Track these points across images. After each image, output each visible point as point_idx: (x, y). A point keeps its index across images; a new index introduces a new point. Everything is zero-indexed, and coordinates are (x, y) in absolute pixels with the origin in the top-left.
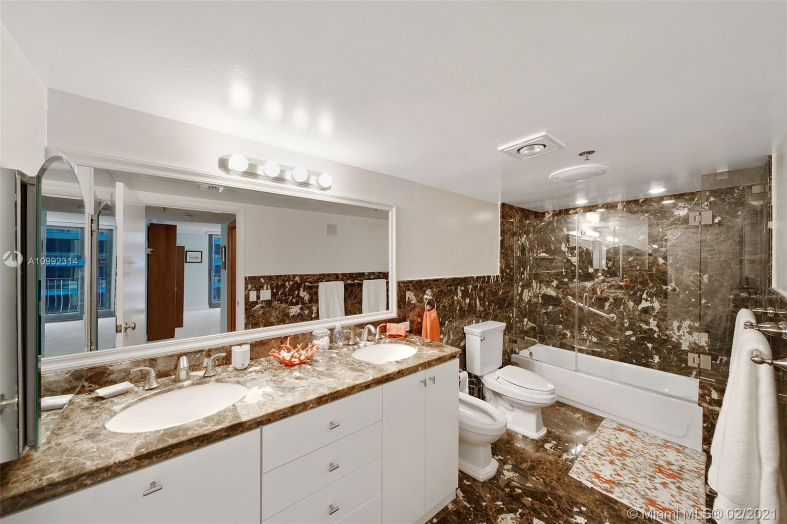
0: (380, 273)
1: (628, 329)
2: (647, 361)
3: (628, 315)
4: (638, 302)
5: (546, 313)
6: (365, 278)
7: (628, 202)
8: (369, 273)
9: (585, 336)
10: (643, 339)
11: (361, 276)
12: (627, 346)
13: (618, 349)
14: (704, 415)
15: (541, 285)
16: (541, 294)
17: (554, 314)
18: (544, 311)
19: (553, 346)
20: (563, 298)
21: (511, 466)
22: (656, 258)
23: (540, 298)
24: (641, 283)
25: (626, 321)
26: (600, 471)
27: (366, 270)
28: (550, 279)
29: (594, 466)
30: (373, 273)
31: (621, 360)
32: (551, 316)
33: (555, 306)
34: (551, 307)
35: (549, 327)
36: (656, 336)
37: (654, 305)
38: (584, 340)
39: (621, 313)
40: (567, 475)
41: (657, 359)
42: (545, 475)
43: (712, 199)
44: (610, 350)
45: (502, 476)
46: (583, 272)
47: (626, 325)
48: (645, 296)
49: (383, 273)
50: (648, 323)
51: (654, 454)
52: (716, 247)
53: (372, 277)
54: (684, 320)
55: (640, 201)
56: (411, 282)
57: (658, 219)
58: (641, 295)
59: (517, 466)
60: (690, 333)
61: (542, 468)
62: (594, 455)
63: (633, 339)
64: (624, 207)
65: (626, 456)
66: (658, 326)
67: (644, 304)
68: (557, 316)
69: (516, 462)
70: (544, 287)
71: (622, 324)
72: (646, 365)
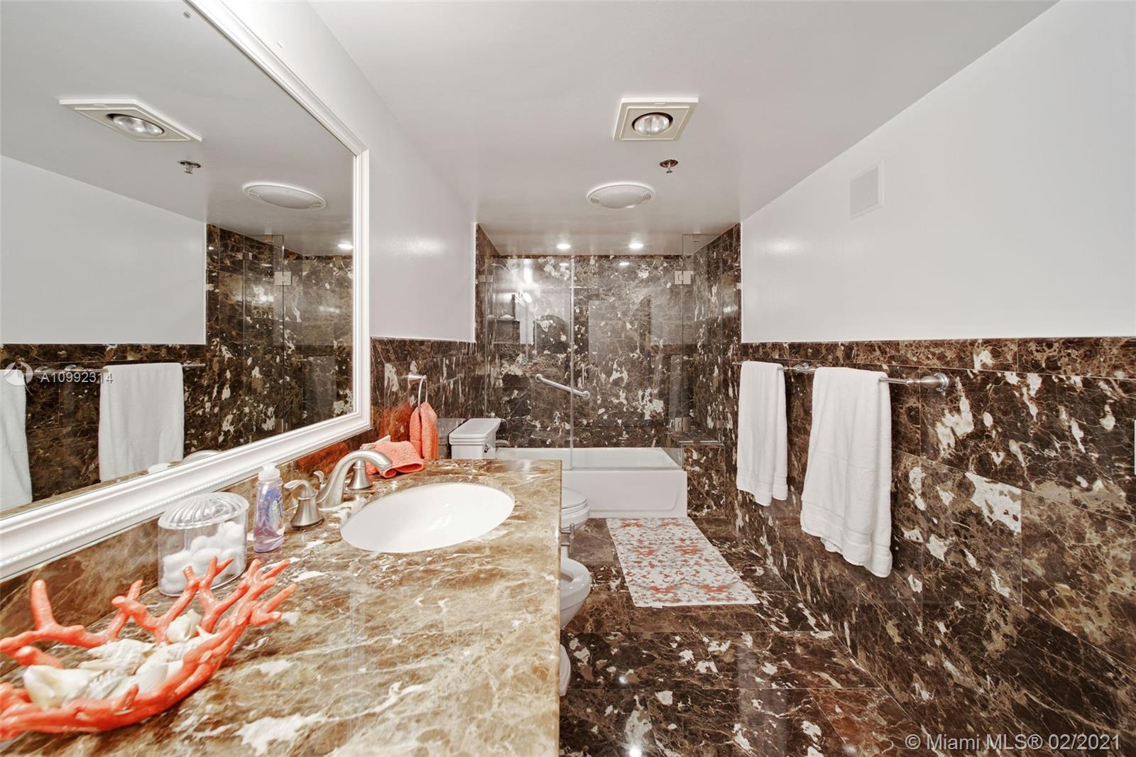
0: (158, 347)
1: (600, 407)
2: (618, 440)
3: (601, 389)
4: (609, 374)
5: (509, 402)
6: (107, 359)
7: (600, 257)
8: (120, 346)
9: (557, 424)
10: (614, 415)
11: (95, 355)
12: (600, 427)
13: (591, 433)
14: (689, 479)
15: (503, 361)
16: (501, 374)
17: (521, 400)
18: (506, 399)
19: (519, 447)
20: (532, 377)
21: (576, 640)
22: (625, 323)
23: (501, 381)
24: (611, 352)
25: (598, 397)
26: (653, 582)
27: (111, 338)
28: (514, 352)
29: (644, 579)
30: (136, 348)
31: (595, 446)
32: (516, 404)
33: (520, 389)
34: (516, 392)
35: (514, 421)
36: (625, 410)
37: (623, 375)
38: (556, 430)
39: (594, 388)
40: (633, 607)
41: (625, 436)
42: (618, 624)
43: (665, 265)
44: (584, 435)
45: (579, 664)
46: (555, 340)
47: (599, 402)
48: (615, 366)
49: (167, 347)
50: (618, 397)
51: (667, 538)
52: (668, 313)
53: (130, 358)
54: (646, 388)
55: (611, 257)
56: (391, 342)
57: (626, 280)
58: (612, 365)
59: (582, 634)
60: (651, 401)
61: (607, 616)
62: (633, 567)
63: (605, 417)
64: (596, 261)
65: (654, 551)
66: (627, 399)
67: (615, 375)
68: (524, 403)
69: (577, 630)
70: (506, 364)
71: (595, 401)
72: (617, 445)
